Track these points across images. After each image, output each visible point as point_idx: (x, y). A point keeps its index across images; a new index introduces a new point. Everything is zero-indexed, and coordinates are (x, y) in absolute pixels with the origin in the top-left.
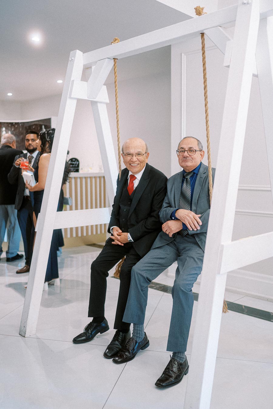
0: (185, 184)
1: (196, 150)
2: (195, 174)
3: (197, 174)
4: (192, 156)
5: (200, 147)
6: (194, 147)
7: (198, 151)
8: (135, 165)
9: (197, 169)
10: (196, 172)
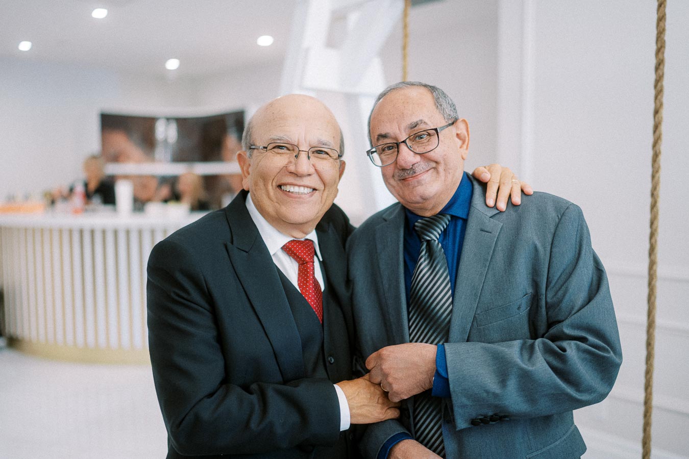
0: (424, 264)
1: (436, 130)
2: (460, 223)
3: (465, 221)
4: (432, 154)
5: (448, 110)
6: (426, 120)
7: (443, 128)
8: (302, 190)
9: (459, 201)
10: (458, 212)
